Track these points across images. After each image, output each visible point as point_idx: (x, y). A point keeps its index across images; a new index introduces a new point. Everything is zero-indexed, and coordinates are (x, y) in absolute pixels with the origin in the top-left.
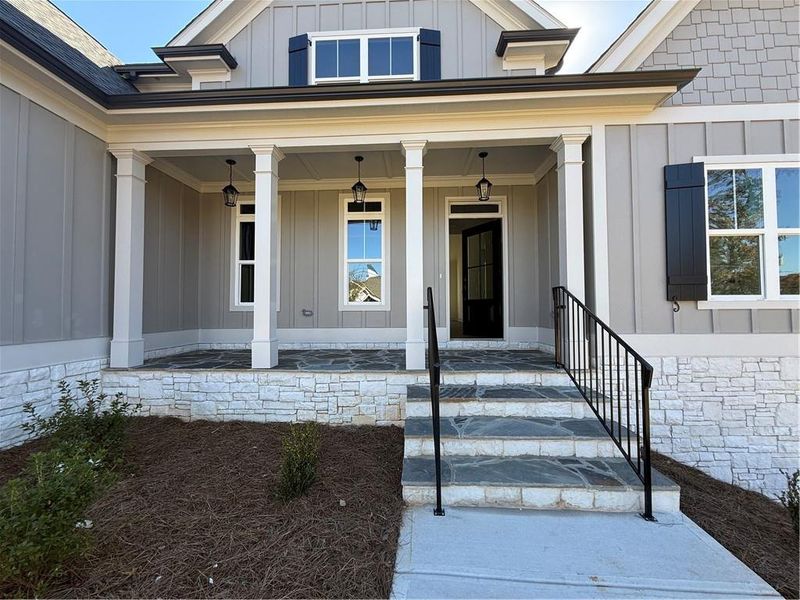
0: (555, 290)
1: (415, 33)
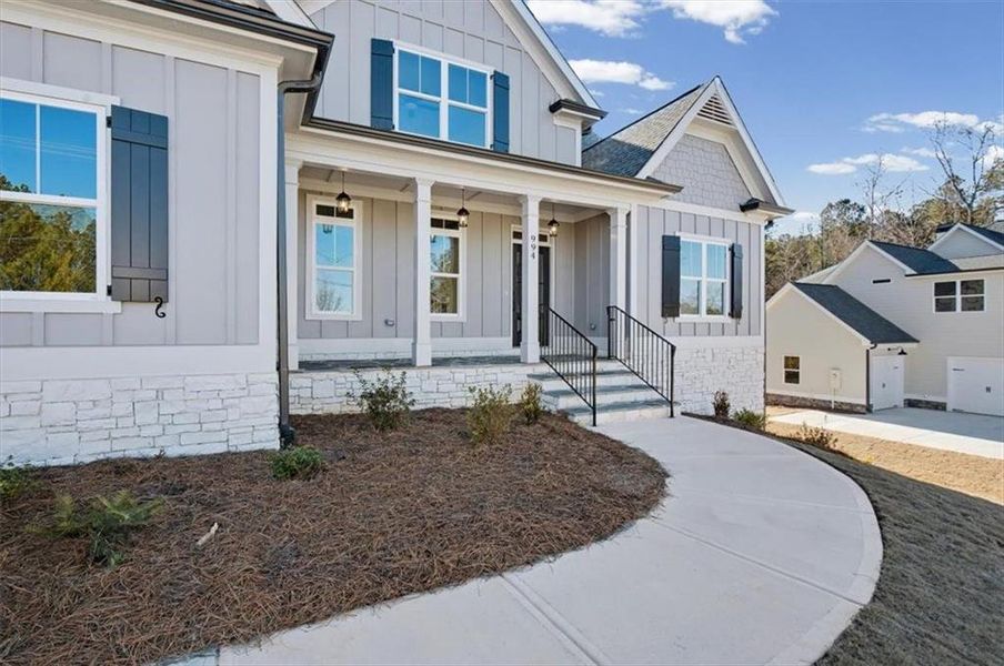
0: (608, 308)
1: (489, 71)
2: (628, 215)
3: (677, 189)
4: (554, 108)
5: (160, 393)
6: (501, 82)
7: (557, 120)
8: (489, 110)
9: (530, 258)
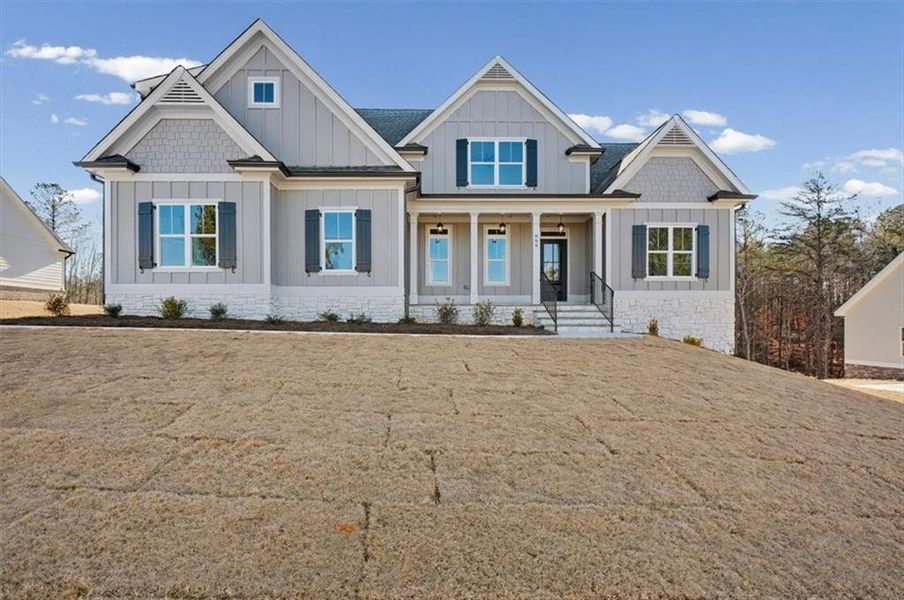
1: (523, 140)
2: (604, 216)
3: (638, 196)
4: (568, 153)
5: (369, 302)
6: (532, 145)
7: (571, 160)
8: (524, 164)
9: (534, 247)
